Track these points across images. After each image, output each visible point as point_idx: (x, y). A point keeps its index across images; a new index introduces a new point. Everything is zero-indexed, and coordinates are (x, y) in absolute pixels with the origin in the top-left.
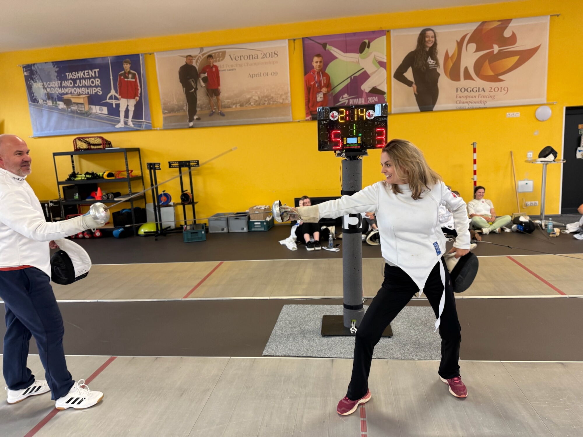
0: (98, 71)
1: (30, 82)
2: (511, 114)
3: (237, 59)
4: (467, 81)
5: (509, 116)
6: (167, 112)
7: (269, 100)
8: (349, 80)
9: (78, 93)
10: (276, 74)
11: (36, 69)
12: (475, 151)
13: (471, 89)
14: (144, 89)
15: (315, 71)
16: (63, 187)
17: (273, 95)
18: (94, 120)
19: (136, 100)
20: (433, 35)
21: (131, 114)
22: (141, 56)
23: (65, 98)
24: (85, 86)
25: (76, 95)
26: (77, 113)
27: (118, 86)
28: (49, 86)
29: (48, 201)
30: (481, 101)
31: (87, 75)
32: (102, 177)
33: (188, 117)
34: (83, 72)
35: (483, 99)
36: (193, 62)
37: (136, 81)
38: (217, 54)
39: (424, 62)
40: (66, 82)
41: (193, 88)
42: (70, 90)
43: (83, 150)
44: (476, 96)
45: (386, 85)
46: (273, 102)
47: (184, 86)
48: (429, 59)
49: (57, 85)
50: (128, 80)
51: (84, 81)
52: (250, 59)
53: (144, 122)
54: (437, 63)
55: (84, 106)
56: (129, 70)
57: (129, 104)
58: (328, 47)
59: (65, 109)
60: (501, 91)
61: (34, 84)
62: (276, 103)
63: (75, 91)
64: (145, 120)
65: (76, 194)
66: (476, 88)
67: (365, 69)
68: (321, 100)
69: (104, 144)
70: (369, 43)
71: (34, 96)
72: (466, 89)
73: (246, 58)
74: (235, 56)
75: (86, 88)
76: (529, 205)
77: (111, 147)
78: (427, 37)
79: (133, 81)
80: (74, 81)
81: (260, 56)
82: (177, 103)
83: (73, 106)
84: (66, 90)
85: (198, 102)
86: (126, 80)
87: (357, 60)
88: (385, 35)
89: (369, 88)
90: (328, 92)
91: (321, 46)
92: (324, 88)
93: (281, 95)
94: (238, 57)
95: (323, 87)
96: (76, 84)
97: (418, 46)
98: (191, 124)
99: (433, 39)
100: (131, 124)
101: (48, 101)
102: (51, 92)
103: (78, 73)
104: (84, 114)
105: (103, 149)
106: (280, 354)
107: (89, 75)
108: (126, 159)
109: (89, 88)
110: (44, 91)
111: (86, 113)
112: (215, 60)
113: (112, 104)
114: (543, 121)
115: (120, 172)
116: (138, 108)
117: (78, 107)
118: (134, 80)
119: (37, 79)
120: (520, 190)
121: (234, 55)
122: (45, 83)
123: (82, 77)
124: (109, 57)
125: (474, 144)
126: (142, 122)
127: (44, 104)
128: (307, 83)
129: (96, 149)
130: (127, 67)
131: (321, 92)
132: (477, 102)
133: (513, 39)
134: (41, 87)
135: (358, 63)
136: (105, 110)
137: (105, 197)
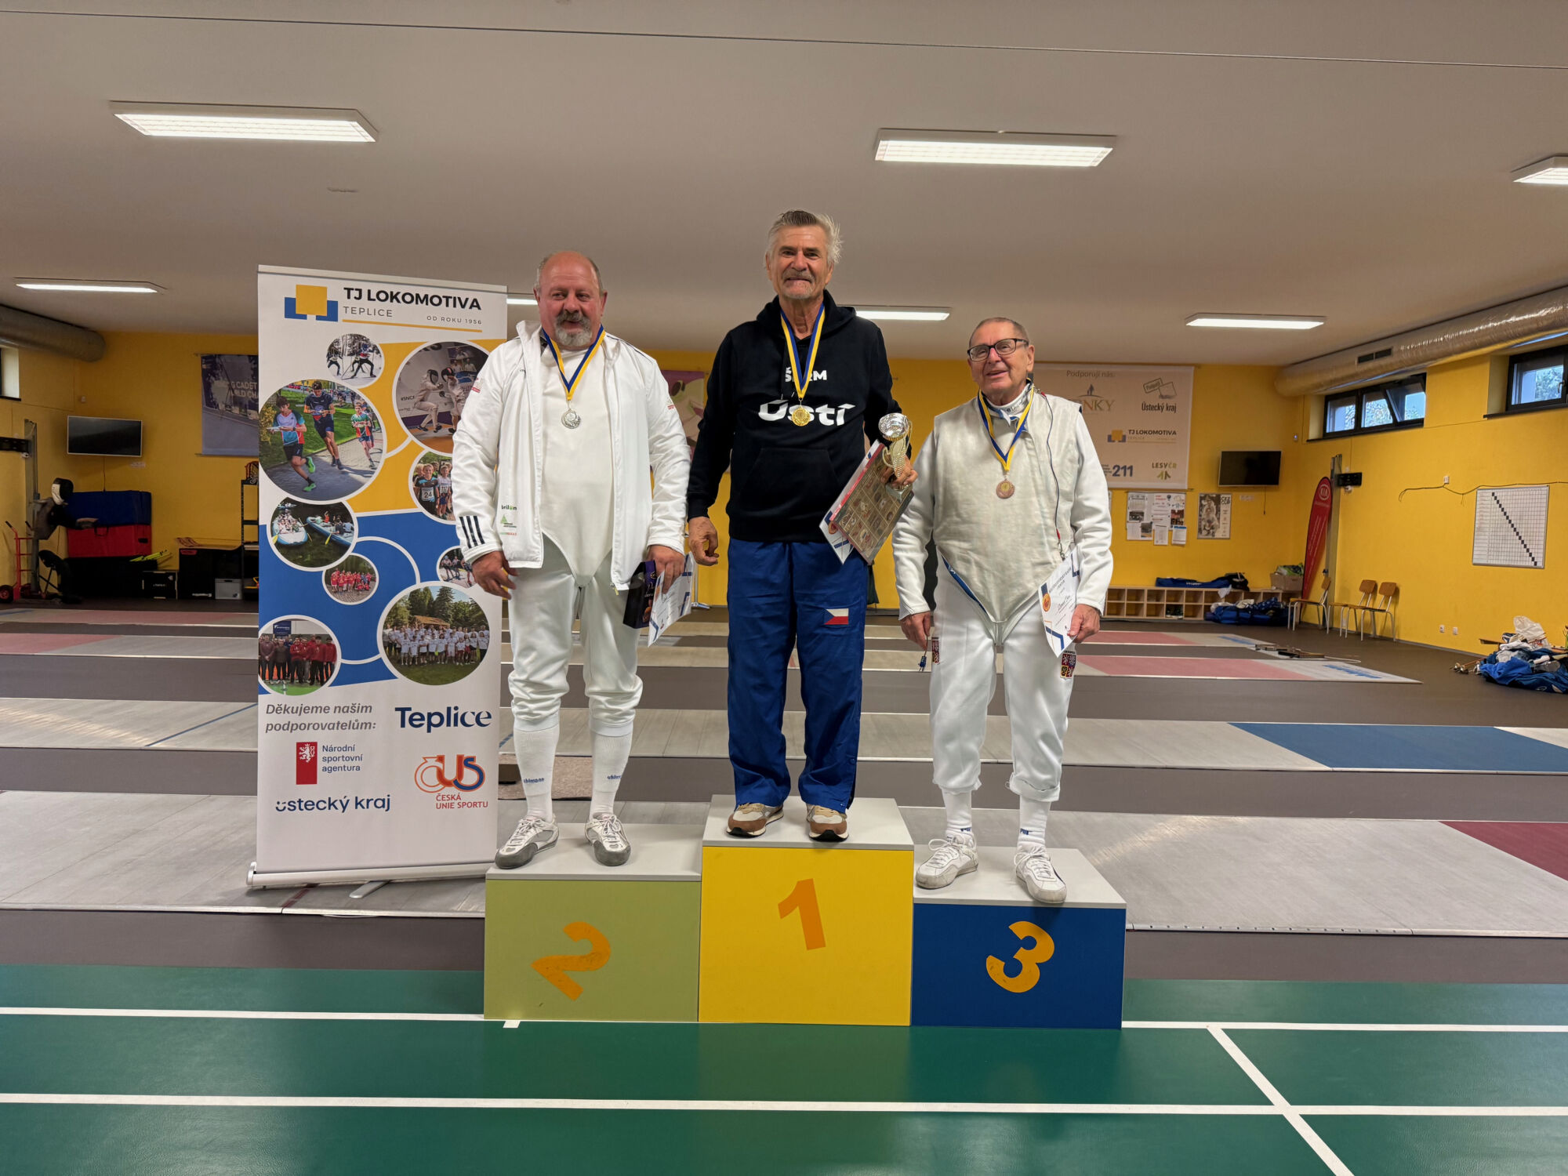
1: (209, 379)
11: (220, 362)
28: (240, 387)
61: (215, 382)
70: (683, 384)
101: (233, 407)
102: (241, 396)
119: (220, 376)
122: (233, 382)
134: (226, 386)
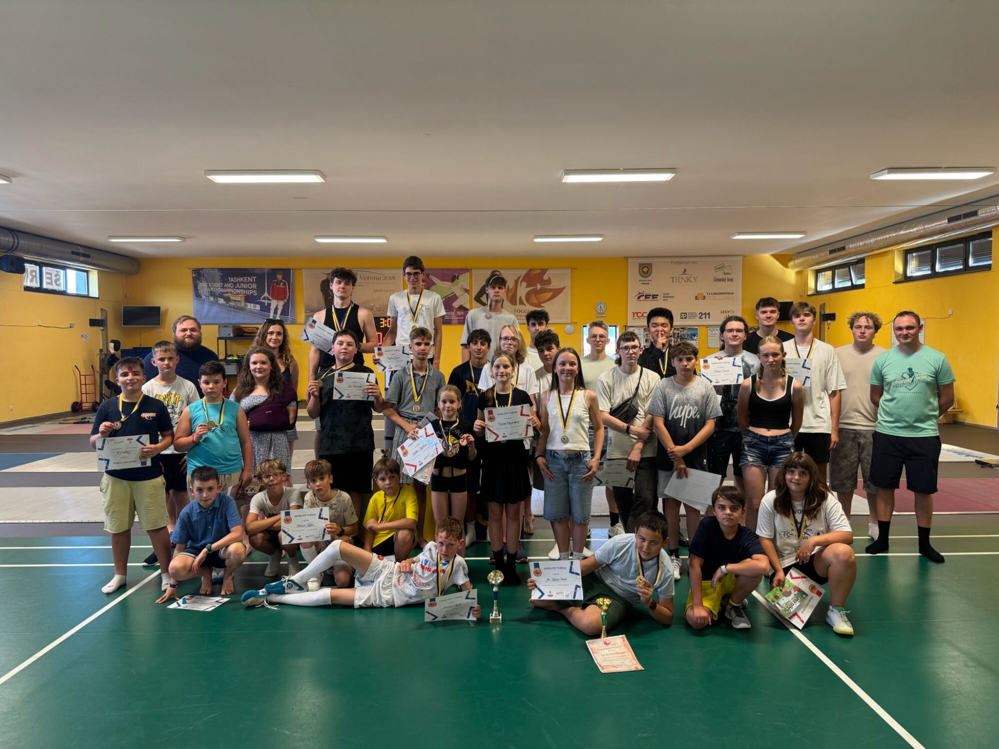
0: (255, 278)
4: (520, 305)
6: (308, 312)
9: (237, 293)
18: (248, 314)
19: (285, 301)
20: (499, 274)
21: (279, 312)
22: (292, 269)
23: (225, 296)
24: (244, 289)
25: (235, 295)
26: (234, 308)
27: (271, 290)
34: (243, 278)
37: (285, 288)
40: (227, 284)
41: (331, 296)
42: (231, 290)
45: (469, 304)
47: (323, 294)
49: (220, 286)
50: (280, 286)
51: (243, 284)
52: (375, 279)
53: (289, 318)
55: (241, 303)
56: (281, 279)
57: (278, 304)
58: (430, 276)
59: (224, 304)
63: (235, 291)
67: (455, 293)
70: (458, 276)
72: (520, 310)
73: (371, 278)
74: (363, 276)
79: (283, 288)
80: (235, 284)
81: (382, 278)
82: (316, 306)
83: (231, 303)
84: (227, 290)
86: (278, 286)
88: (468, 272)
89: (457, 305)
94: (366, 277)
96: (236, 286)
100: (278, 318)
103: (239, 279)
107: (248, 280)
109: (247, 290)
111: (242, 308)
114: (570, 334)
117: (236, 303)
123: (241, 281)
124: (267, 269)
130: (280, 277)
133: (549, 282)
135: (451, 288)
136: (258, 307)
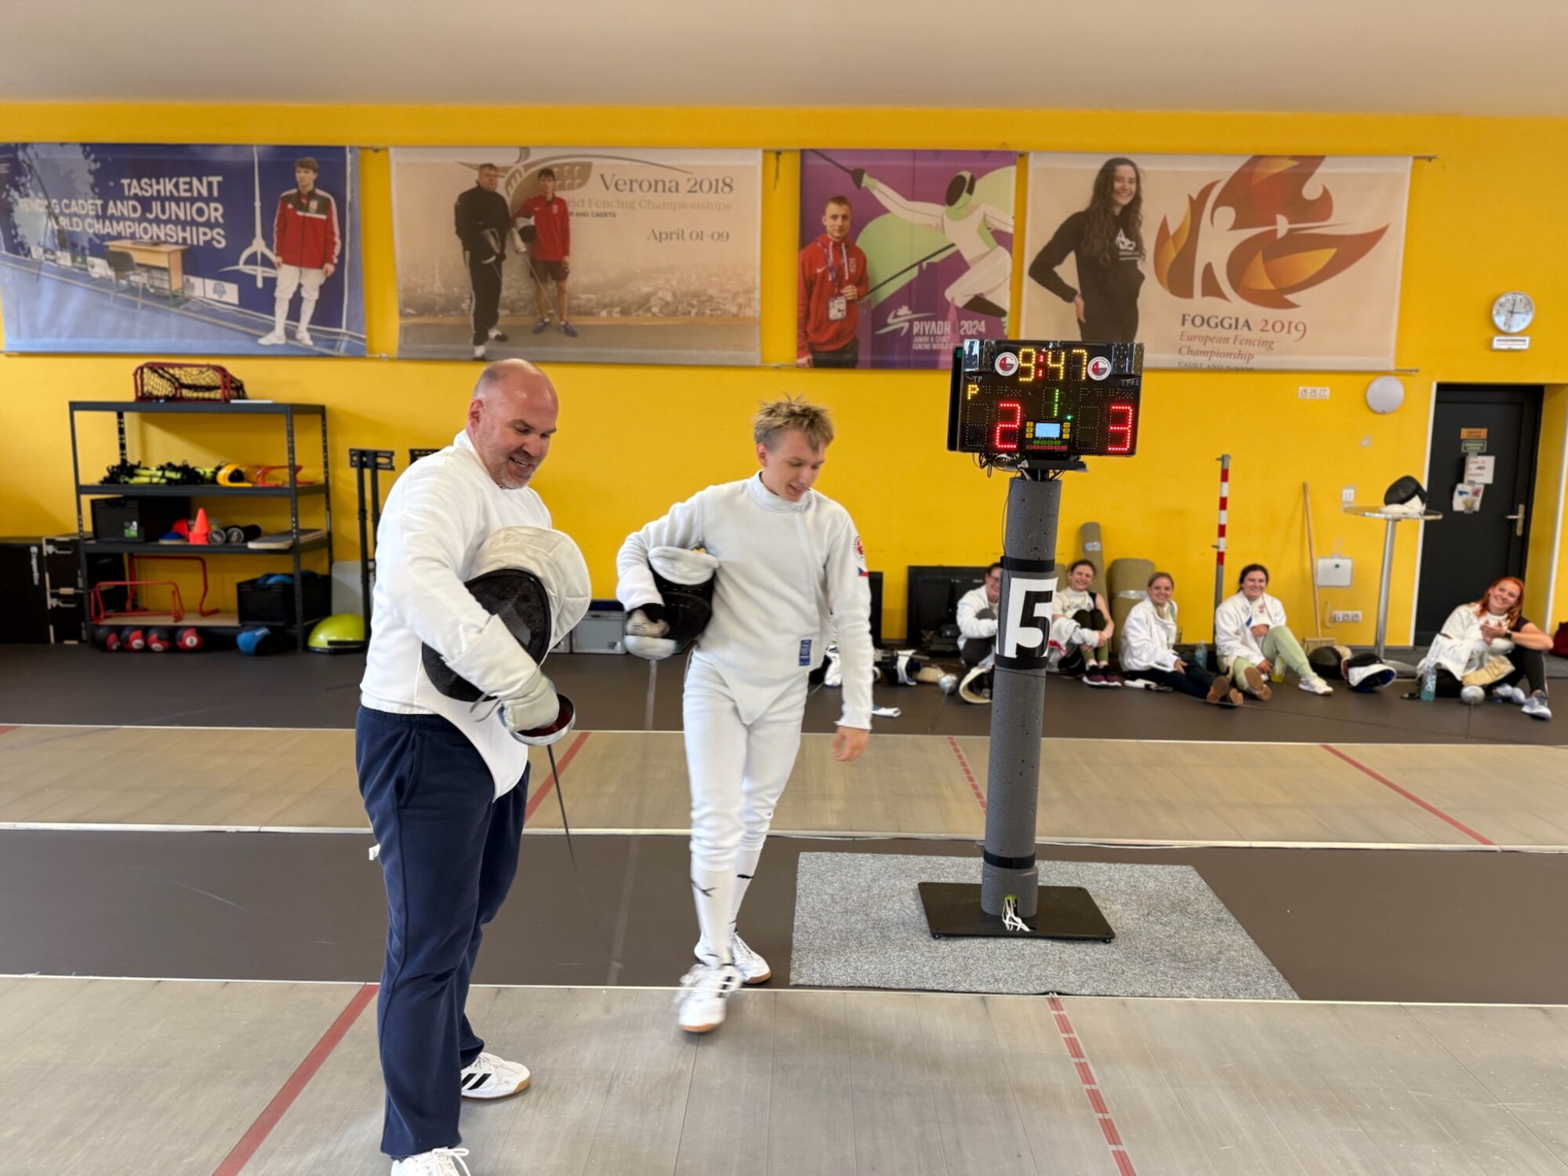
0: (219, 183)
1: (8, 195)
2: (1309, 391)
3: (620, 187)
4: (1210, 299)
5: (1303, 394)
6: (412, 312)
7: (702, 303)
8: (914, 272)
9: (155, 237)
10: (723, 236)
11: (30, 159)
12: (1225, 476)
13: (1219, 321)
14: (350, 244)
15: (828, 240)
16: (93, 502)
17: (712, 292)
18: (194, 319)
19: (327, 271)
20: (1133, 175)
21: (308, 310)
22: (350, 152)
23: (111, 249)
24: (177, 222)
25: (145, 244)
26: (145, 293)
27: (276, 229)
28: (67, 211)
29: (40, 538)
30: (1240, 351)
31: (185, 191)
32: (214, 480)
33: (474, 332)
34: (174, 180)
35: (1245, 348)
36: (496, 185)
37: (329, 220)
38: (567, 168)
39: (1108, 242)
40: (119, 203)
41: (492, 252)
42: (130, 227)
43: (162, 401)
44: (1228, 339)
45: (1008, 293)
46: (712, 310)
47: (466, 246)
48: (1121, 236)
49: (92, 210)
50: (307, 214)
51: (173, 205)
52: (656, 190)
53: (344, 334)
54: (1139, 249)
55: (169, 275)
56: (310, 187)
57: (303, 282)
58: (867, 181)
59: (110, 280)
60: (1289, 332)
62: (719, 313)
63: (145, 231)
64: (347, 329)
65: (132, 524)
66: (1230, 318)
67: (960, 246)
68: (839, 315)
69: (226, 387)
70: (973, 181)
71: (17, 235)
72: (1206, 318)
73: (645, 186)
74: (615, 179)
75: (179, 228)
76: (1341, 619)
77: (244, 398)
78: (1118, 180)
79: (321, 220)
80: (145, 203)
81: (684, 186)
82: (442, 291)
83: (135, 274)
84: (118, 228)
85: (505, 293)
86: (300, 213)
87: (940, 223)
88: (1014, 163)
89: (965, 296)
90: (860, 297)
91: (849, 176)
92: (850, 286)
93: (735, 295)
94: (625, 184)
95: (848, 283)
96: (151, 212)
97: (1094, 200)
98: (480, 351)
99: (1133, 187)
100: (304, 336)
101: (59, 253)
102: (71, 229)
103: (158, 183)
104: (167, 298)
105: (223, 401)
106: (836, 983)
107: (190, 190)
108: (291, 434)
109: (188, 228)
110: (49, 223)
111: (175, 296)
112: (560, 185)
113: (254, 277)
114: (1383, 413)
115: (267, 469)
116: (331, 294)
117: (151, 278)
118: (324, 217)
119: (32, 188)
120: (1320, 581)
121: (614, 175)
122: (54, 201)
123: (168, 194)
124: (258, 146)
125: (1223, 459)
126: (338, 334)
127: (47, 259)
128: (807, 267)
129: (197, 399)
130: (306, 178)
131: (840, 294)
132: (1231, 354)
133: (1323, 206)
134: (43, 210)
135: (941, 228)
136: (231, 293)
137: (218, 538)
